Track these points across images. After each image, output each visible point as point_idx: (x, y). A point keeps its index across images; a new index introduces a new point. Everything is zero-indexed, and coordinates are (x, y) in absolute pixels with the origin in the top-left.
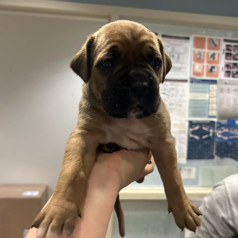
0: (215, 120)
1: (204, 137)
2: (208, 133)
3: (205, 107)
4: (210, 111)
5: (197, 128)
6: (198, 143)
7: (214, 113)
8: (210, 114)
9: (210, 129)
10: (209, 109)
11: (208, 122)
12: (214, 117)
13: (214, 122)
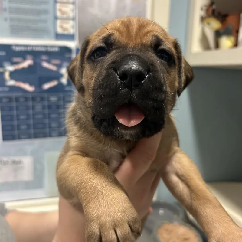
0: (73, 45)
1: (46, 86)
2: (58, 76)
3: (46, 12)
4: (59, 22)
5: (27, 63)
6: (34, 99)
7: (70, 27)
8: (60, 31)
9: (59, 66)
10: (56, 18)
11: (56, 49)
12: (70, 37)
13: (67, 50)
